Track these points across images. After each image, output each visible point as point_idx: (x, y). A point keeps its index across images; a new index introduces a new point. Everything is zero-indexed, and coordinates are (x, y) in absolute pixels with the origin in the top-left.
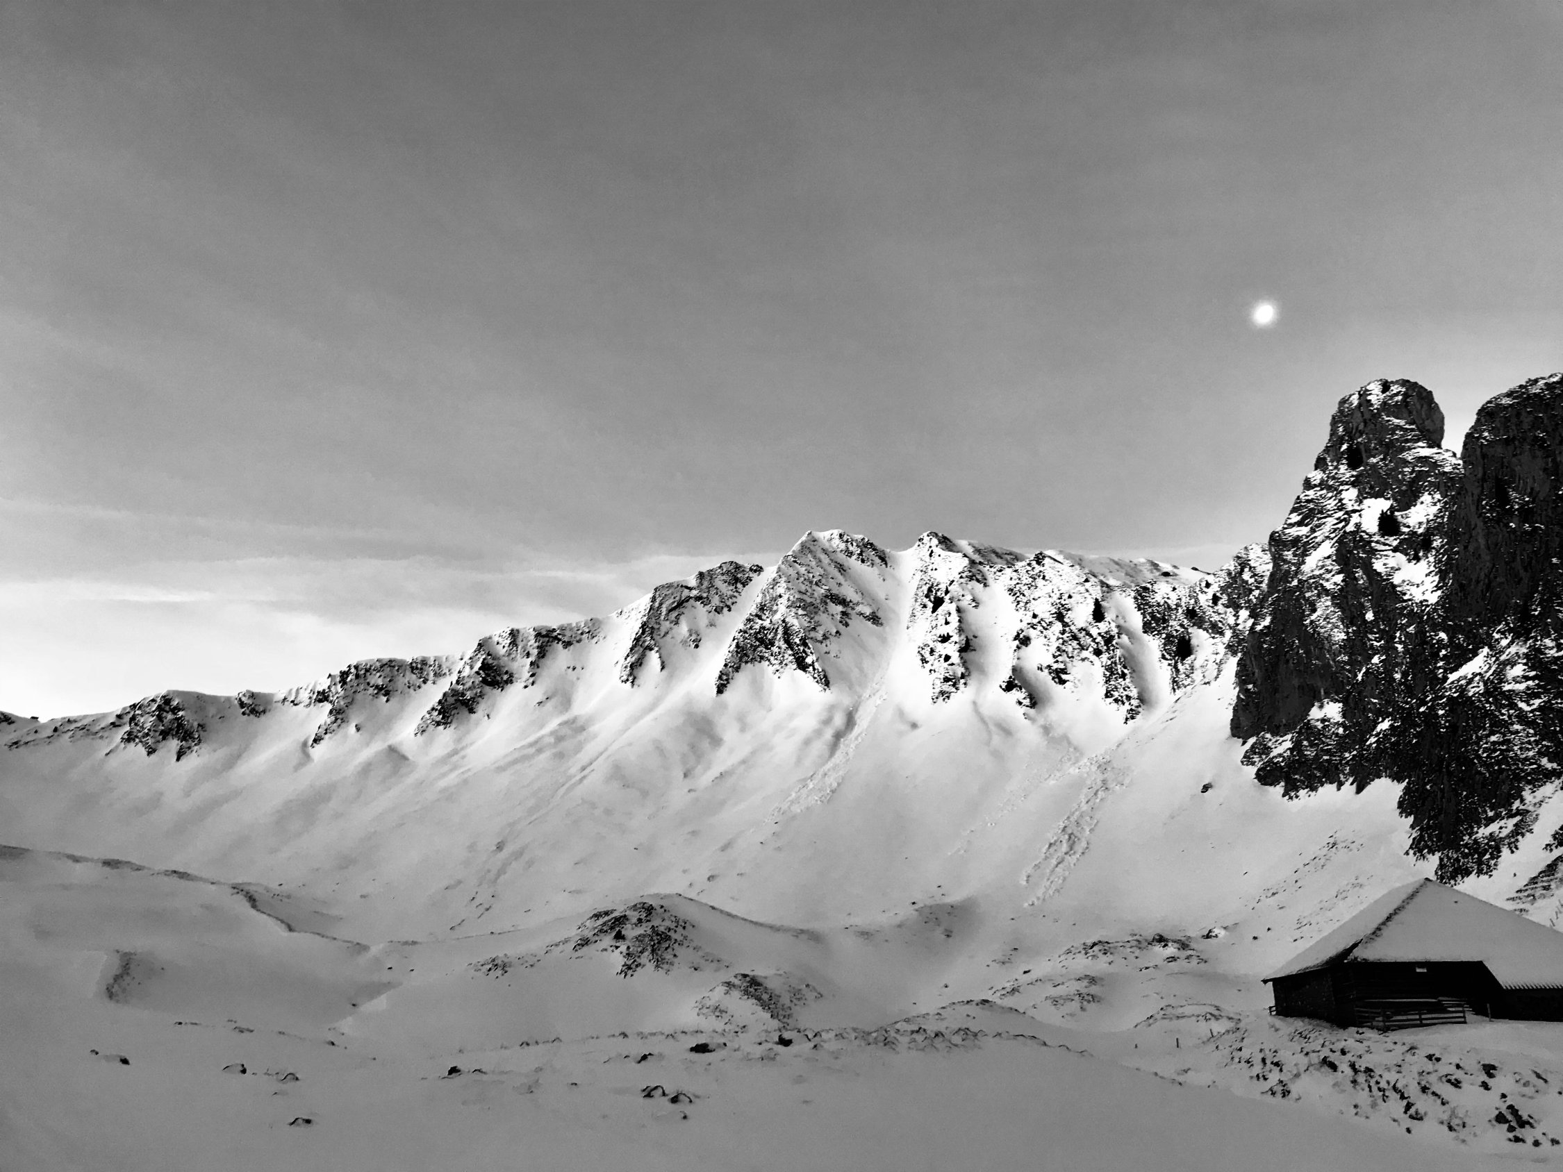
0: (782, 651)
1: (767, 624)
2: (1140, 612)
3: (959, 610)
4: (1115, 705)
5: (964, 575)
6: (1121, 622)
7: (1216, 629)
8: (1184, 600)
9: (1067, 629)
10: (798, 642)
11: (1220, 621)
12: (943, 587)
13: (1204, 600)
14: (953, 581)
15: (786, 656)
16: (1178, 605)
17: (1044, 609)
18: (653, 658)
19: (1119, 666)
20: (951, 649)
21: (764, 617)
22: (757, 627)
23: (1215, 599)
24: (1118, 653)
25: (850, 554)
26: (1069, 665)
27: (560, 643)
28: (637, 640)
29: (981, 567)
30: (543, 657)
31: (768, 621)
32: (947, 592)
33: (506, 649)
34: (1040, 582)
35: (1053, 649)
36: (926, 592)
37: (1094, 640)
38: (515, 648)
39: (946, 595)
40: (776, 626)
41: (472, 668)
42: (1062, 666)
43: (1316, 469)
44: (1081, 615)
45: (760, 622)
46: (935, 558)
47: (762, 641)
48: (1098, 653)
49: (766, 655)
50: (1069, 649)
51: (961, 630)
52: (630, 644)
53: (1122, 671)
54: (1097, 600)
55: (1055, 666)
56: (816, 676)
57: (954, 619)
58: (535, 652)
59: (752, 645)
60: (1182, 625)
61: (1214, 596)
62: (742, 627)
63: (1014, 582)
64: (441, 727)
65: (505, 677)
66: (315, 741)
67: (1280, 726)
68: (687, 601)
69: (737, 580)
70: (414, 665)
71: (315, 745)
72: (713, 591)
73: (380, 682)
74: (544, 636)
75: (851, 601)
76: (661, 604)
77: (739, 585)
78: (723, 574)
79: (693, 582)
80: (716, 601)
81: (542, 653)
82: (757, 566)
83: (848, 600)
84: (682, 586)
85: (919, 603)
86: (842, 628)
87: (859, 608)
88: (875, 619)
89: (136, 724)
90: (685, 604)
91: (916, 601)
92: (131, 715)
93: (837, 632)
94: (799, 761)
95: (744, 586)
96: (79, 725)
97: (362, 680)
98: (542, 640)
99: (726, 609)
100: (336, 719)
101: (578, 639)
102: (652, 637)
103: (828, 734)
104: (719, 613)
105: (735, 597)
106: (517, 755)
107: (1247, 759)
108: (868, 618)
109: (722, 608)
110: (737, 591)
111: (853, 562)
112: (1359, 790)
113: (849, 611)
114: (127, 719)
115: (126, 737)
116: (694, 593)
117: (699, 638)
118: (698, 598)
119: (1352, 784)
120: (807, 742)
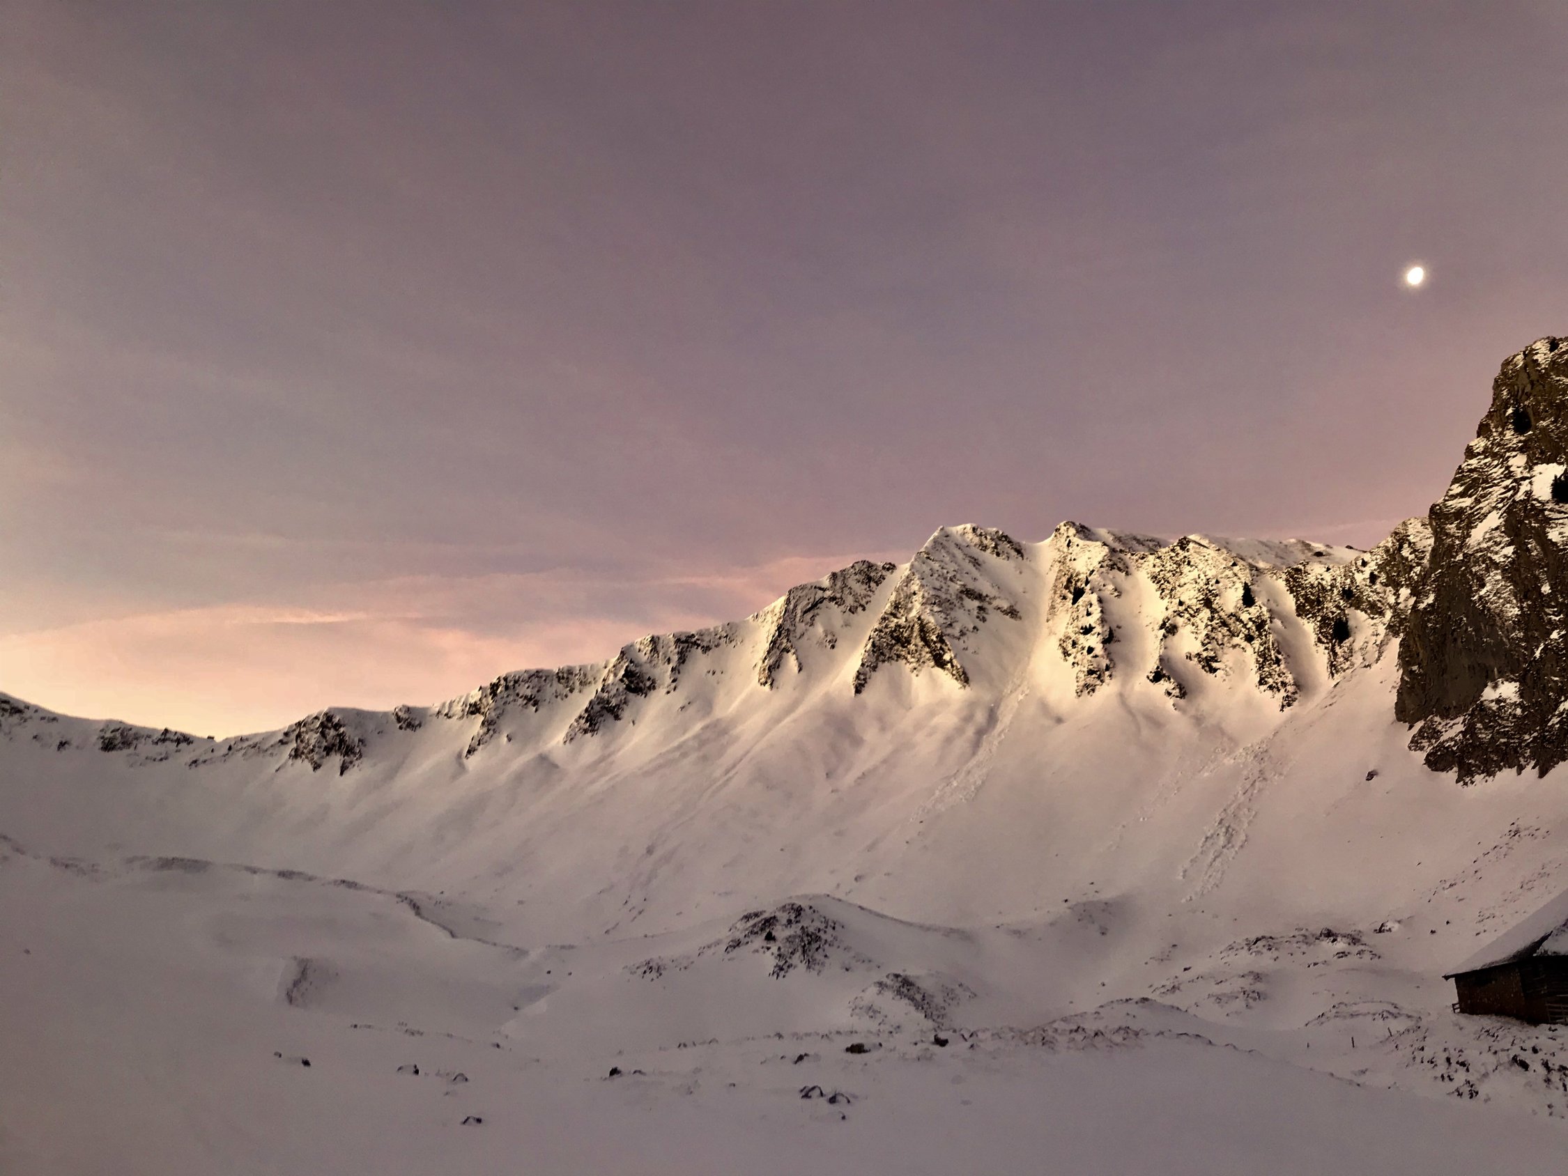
0: (919, 648)
1: (902, 621)
2: (1292, 595)
3: (1100, 601)
4: (1269, 693)
5: (1105, 564)
6: (1273, 606)
7: (1375, 609)
8: (1339, 579)
9: (1216, 615)
10: (935, 639)
11: (1379, 601)
12: (1083, 577)
13: (1361, 578)
14: (1093, 571)
15: (924, 654)
16: (1333, 586)
17: (1190, 595)
18: (791, 661)
19: (1273, 652)
20: (1093, 640)
21: (899, 615)
22: (893, 625)
23: (1373, 578)
24: (1271, 638)
25: (985, 548)
26: (1219, 653)
27: (700, 648)
28: (774, 642)
29: (1122, 555)
30: (683, 662)
31: (904, 619)
32: (1087, 582)
33: (647, 656)
34: (1186, 569)
35: (1202, 636)
36: (1065, 584)
37: (1245, 626)
38: (656, 655)
39: (1086, 585)
40: (912, 624)
41: (615, 675)
42: (1212, 654)
43: (1478, 436)
44: (1231, 599)
45: (896, 620)
46: (1074, 549)
47: (898, 640)
48: (1249, 639)
49: (903, 653)
50: (1220, 636)
51: (1103, 621)
52: (767, 646)
53: (1276, 657)
54: (1246, 584)
55: (1205, 654)
56: (954, 672)
57: (1096, 610)
58: (675, 658)
59: (888, 644)
60: (1338, 607)
61: (1372, 574)
62: (876, 626)
63: (1157, 570)
64: (589, 735)
65: (648, 684)
66: (469, 752)
67: (1450, 708)
68: (821, 602)
69: (870, 579)
70: (560, 675)
71: (468, 756)
72: (846, 591)
73: (528, 692)
74: (683, 642)
75: (987, 596)
76: (795, 606)
77: (872, 584)
78: (856, 574)
79: (826, 582)
80: (850, 601)
81: (682, 659)
82: (890, 564)
83: (984, 594)
84: (815, 587)
85: (1058, 595)
86: (979, 624)
87: (996, 603)
88: (1012, 613)
89: (302, 741)
90: (819, 605)
91: (1055, 593)
92: (297, 732)
93: (975, 628)
94: (941, 759)
95: (877, 585)
96: (251, 743)
97: (511, 692)
98: (682, 646)
99: (860, 609)
100: (488, 730)
101: (716, 643)
102: (788, 640)
103: (970, 731)
104: (853, 613)
105: (869, 596)
106: (661, 761)
107: (1415, 744)
108: (1005, 612)
109: (857, 608)
110: (870, 591)
111: (988, 557)
112: (1542, 774)
113: (986, 605)
114: (293, 736)
115: (293, 753)
116: (828, 593)
117: (834, 639)
118: (832, 599)
119: (1534, 768)
120: (949, 740)
